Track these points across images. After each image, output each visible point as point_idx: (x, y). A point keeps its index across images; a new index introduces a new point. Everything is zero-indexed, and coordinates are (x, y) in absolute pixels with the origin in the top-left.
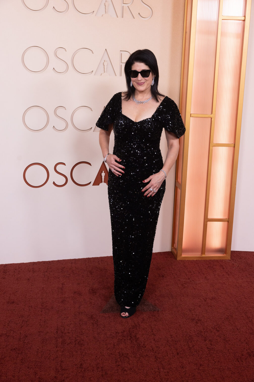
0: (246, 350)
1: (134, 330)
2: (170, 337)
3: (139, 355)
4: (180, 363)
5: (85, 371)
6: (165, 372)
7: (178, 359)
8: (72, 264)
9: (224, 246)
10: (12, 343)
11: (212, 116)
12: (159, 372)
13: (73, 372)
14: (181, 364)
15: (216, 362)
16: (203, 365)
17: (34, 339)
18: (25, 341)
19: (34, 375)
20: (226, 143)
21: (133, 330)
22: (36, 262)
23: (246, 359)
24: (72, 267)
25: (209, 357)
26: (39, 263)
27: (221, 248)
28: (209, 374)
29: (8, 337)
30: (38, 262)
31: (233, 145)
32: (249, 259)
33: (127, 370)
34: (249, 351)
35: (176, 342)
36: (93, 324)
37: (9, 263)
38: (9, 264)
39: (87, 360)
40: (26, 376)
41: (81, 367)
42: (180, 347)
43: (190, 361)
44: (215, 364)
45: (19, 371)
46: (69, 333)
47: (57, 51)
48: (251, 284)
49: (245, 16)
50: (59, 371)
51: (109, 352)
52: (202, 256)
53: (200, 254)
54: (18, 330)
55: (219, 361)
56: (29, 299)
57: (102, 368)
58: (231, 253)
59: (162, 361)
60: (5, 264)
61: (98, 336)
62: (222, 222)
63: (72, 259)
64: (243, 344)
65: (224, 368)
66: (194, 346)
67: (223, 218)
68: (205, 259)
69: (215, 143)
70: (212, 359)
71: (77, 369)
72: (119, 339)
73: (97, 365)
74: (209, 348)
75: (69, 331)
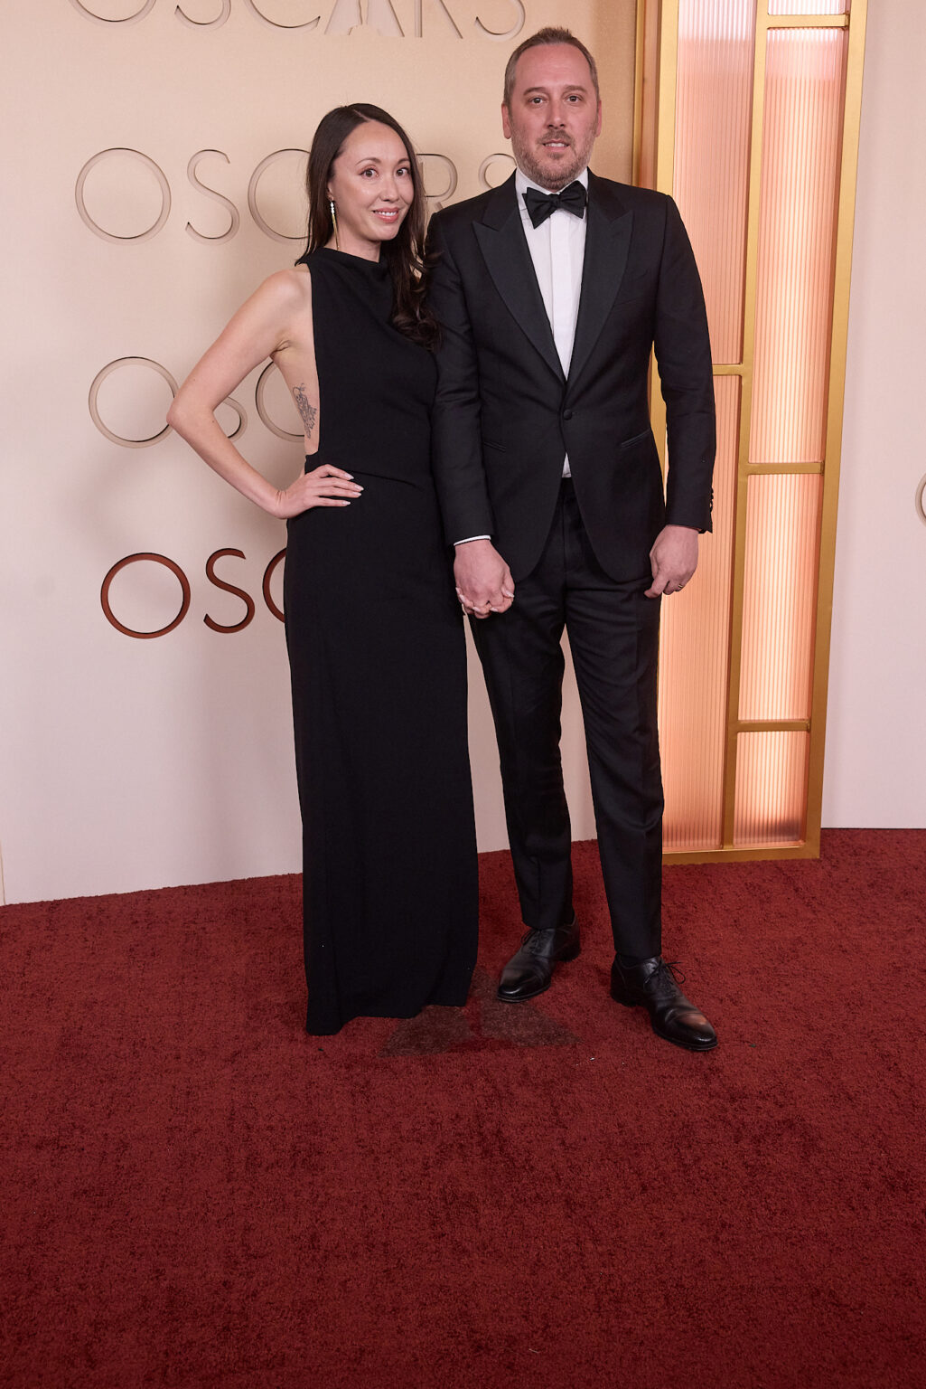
0: (880, 1169)
1: (491, 1114)
2: (617, 1130)
3: (512, 1196)
4: (651, 1219)
5: (326, 1257)
6: (601, 1255)
7: (645, 1206)
8: (280, 891)
9: (797, 812)
10: (78, 1171)
11: (741, 368)
12: (581, 1254)
13: (285, 1265)
14: (657, 1226)
15: (775, 1214)
16: (730, 1226)
17: (152, 1153)
18: (121, 1163)
19: (152, 1279)
20: (794, 461)
21: (490, 1110)
22: (161, 890)
23: (880, 1199)
24: (280, 903)
25: (751, 1195)
26: (167, 892)
27: (788, 820)
28: (753, 1254)
29: (64, 1150)
30: (164, 888)
31: (818, 467)
32: (885, 853)
33: (470, 1249)
34: (889, 1172)
35: (635, 1148)
36: (353, 1096)
37: (67, 898)
38: (64, 900)
39: (333, 1219)
40: (126, 1283)
41: (313, 1245)
42: (650, 1163)
43: (686, 1214)
44: (771, 1218)
45: (102, 1267)
46: (271, 1128)
47: (198, 162)
48: (892, 940)
49: (848, 14)
50: (236, 1263)
51: (408, 1189)
52: (722, 848)
53: (717, 843)
54: (99, 1125)
55: (785, 1210)
56: (133, 1017)
57: (385, 1244)
58: (821, 837)
59: (590, 1216)
60: (52, 900)
61: (371, 1135)
62: (786, 732)
63: (280, 874)
64: (868, 1149)
65: (803, 1233)
66: (699, 1159)
67: (791, 717)
68: (732, 861)
69: (753, 462)
70: (761, 1201)
71: (299, 1252)
72: (442, 1143)
73: (368, 1237)
74: (750, 1166)
75: (273, 1123)
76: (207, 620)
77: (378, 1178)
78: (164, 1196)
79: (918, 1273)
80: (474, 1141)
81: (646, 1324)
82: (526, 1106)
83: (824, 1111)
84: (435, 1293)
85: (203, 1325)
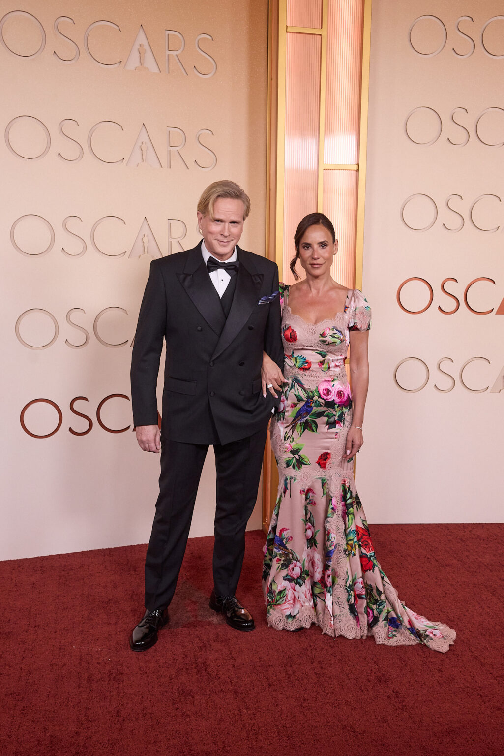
0: (375, 673)
1: (201, 654)
2: (258, 660)
3: (210, 690)
4: (272, 698)
5: (124, 720)
6: (250, 715)
7: (270, 693)
8: (104, 556)
12: (240, 715)
13: (105, 724)
14: (275, 701)
15: (328, 694)
16: (308, 700)
17: (43, 676)
18: (28, 681)
19: (42, 732)
21: (200, 653)
22: (47, 556)
23: (374, 686)
25: (318, 686)
28: (317, 712)
30: (50, 556)
33: (190, 714)
34: (379, 674)
35: (266, 668)
39: (127, 703)
40: (30, 734)
41: (118, 715)
43: (288, 696)
44: (326, 696)
45: (19, 727)
46: (99, 664)
49: (358, 165)
50: (82, 724)
51: (162, 689)
54: (17, 664)
55: (332, 692)
57: (151, 714)
59: (245, 698)
63: (105, 548)
64: (370, 665)
65: (340, 702)
66: (295, 672)
70: (322, 689)
71: (111, 718)
72: (178, 668)
73: (143, 710)
74: (318, 674)
75: (100, 661)
76: (71, 430)
77: (148, 684)
78: (48, 695)
79: (389, 717)
80: (193, 667)
81: (269, 743)
82: (217, 651)
83: (351, 649)
84: (174, 734)
85: (66, 752)
